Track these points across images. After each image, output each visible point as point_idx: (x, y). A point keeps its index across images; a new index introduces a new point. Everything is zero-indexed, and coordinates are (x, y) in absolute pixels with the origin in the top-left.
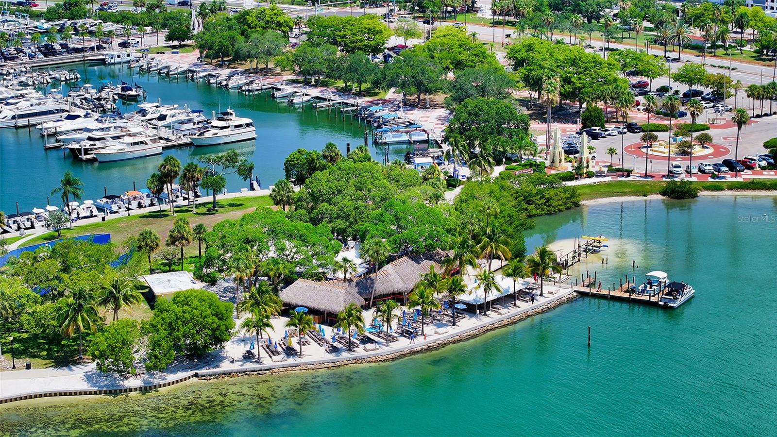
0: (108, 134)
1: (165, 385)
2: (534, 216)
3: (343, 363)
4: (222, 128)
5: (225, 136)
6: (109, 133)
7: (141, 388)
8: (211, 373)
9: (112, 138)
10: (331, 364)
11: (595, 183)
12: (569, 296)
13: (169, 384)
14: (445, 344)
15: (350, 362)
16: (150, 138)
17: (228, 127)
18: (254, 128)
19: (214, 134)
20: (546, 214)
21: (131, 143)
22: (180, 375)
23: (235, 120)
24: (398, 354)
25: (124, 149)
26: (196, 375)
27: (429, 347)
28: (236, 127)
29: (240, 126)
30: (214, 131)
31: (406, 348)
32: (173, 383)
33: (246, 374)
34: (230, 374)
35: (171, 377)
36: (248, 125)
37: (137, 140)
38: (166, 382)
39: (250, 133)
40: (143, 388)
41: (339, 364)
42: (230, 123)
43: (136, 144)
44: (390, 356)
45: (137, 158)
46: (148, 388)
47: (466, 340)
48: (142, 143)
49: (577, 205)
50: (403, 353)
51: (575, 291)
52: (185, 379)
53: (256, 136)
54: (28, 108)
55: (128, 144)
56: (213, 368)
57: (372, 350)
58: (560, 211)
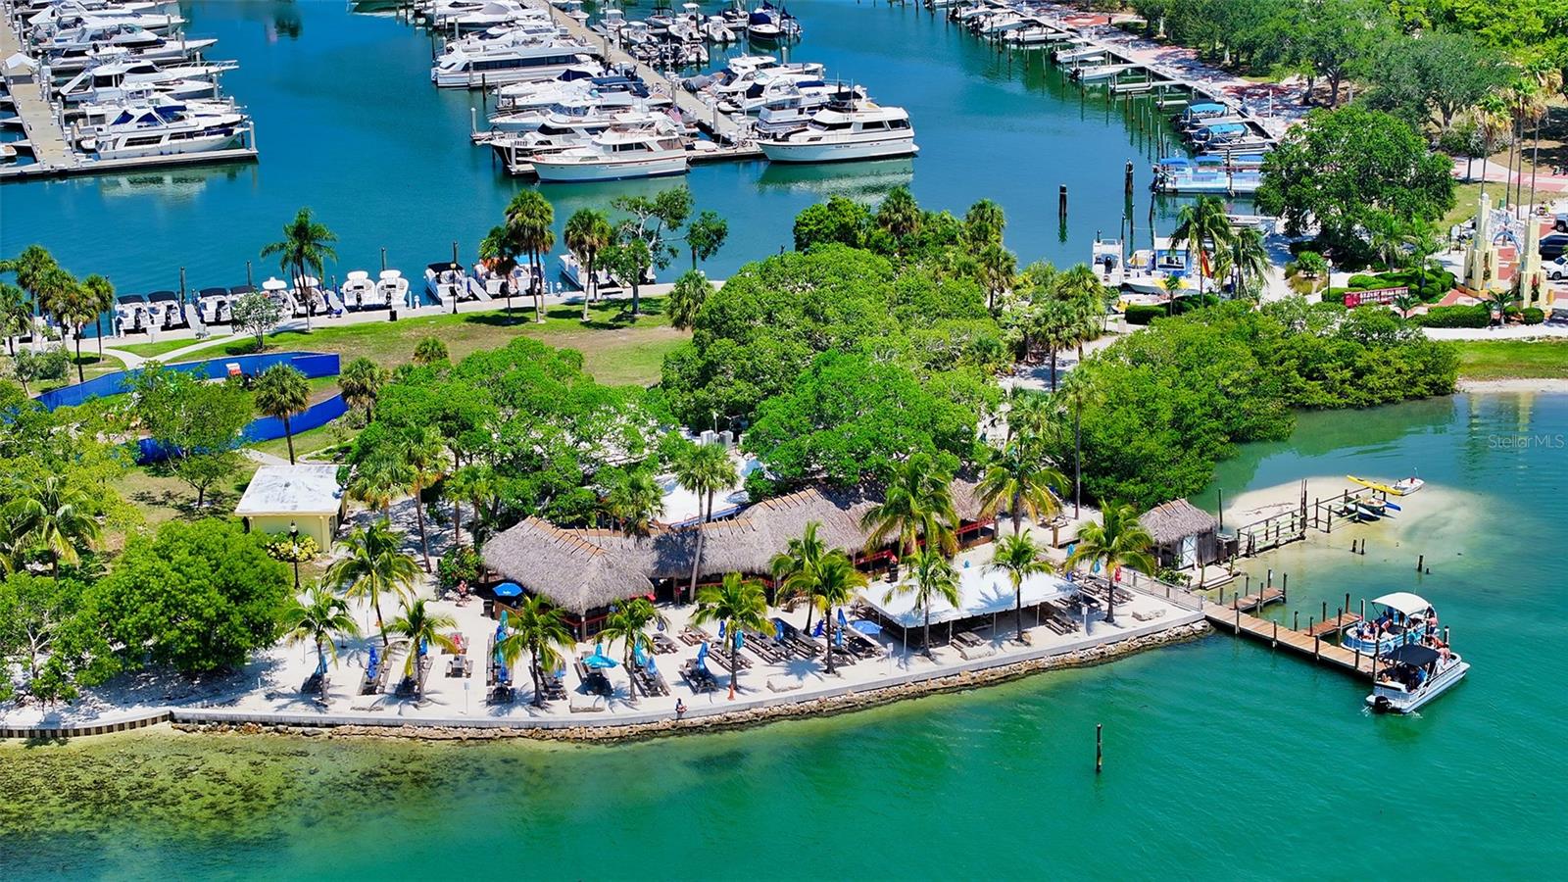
0: (580, 122)
1: (88, 732)
2: (1315, 407)
3: (500, 734)
4: (833, 127)
5: (838, 145)
6: (584, 119)
7: (32, 733)
8: (202, 718)
9: (587, 129)
10: (472, 733)
11: (1533, 339)
12: (1181, 629)
13: (99, 730)
14: (773, 717)
15: (518, 732)
16: (660, 138)
17: (847, 125)
18: (911, 132)
19: (812, 140)
20: (1349, 406)
21: (615, 147)
22: (138, 712)
23: (866, 110)
24: (641, 728)
25: (596, 158)
26: (171, 717)
27: (728, 719)
28: (867, 126)
29: (878, 125)
30: (813, 132)
31: (666, 716)
32: (110, 729)
33: (277, 730)
34: (243, 723)
35: (113, 714)
36: (895, 124)
37: (627, 139)
38: (93, 724)
39: (903, 141)
40: (37, 733)
41: (488, 733)
42: (852, 117)
43: (625, 147)
44: (616, 732)
45: (624, 178)
46: (48, 734)
47: (830, 714)
48: (639, 146)
49: (1442, 390)
50: (654, 726)
51: (1207, 618)
52: (144, 723)
53: (915, 148)
54: (505, 50)
55: (606, 147)
56: (222, 704)
57: (586, 710)
58: (1388, 401)
